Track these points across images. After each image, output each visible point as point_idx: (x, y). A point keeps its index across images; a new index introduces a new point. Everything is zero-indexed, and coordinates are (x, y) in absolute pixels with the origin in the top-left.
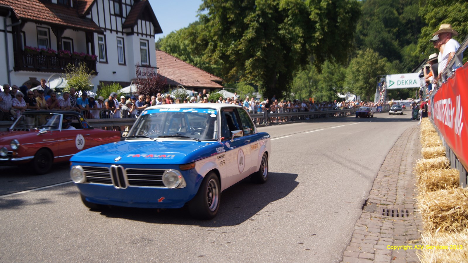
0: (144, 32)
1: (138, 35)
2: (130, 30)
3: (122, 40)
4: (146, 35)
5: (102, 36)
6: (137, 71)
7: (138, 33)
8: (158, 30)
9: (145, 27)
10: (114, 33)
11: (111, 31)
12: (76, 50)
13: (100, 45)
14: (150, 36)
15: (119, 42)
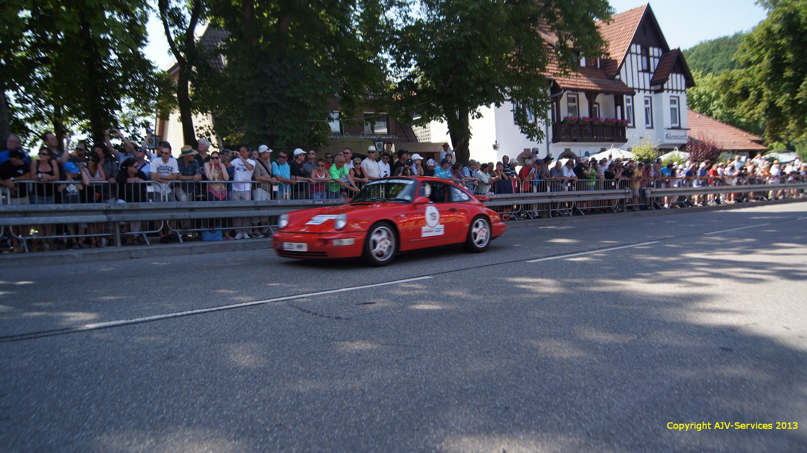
1: (668, 92)
2: (659, 87)
3: (649, 99)
4: (677, 91)
5: (630, 97)
6: (667, 135)
7: (668, 90)
8: (690, 83)
9: (676, 80)
10: (642, 92)
11: (639, 90)
12: (602, 115)
13: (628, 108)
14: (681, 91)
15: (646, 102)
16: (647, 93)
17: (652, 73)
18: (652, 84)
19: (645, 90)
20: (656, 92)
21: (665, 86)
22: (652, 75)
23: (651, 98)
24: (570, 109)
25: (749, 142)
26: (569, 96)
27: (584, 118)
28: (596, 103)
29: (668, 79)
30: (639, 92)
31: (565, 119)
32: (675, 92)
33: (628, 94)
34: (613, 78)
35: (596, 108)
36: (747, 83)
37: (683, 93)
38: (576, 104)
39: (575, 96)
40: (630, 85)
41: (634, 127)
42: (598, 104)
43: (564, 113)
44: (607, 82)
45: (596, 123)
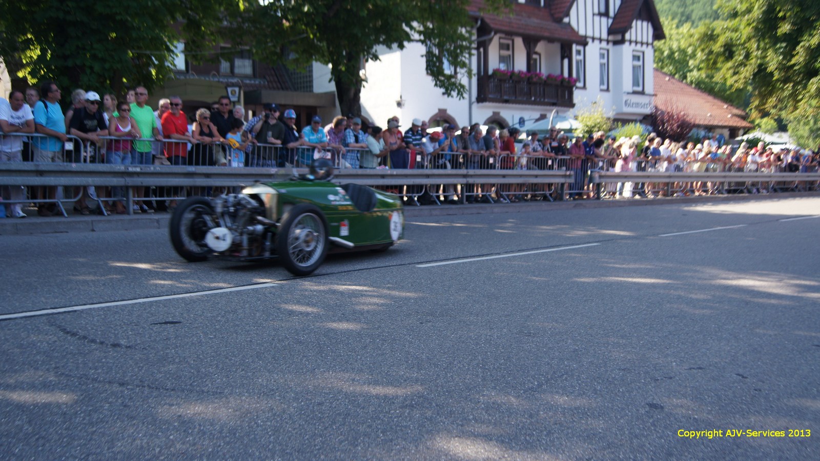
0: (639, 39)
1: (630, 44)
2: (619, 37)
3: (605, 52)
4: (642, 44)
5: (581, 48)
6: (626, 101)
7: (630, 42)
8: (659, 34)
9: (640, 30)
10: (597, 42)
11: (593, 39)
12: (544, 70)
13: (577, 62)
14: (647, 44)
15: (602, 56)
16: (604, 44)
17: (611, 18)
18: (610, 31)
19: (601, 40)
20: (616, 43)
21: (627, 36)
22: (610, 21)
23: (608, 51)
24: (502, 59)
25: (729, 116)
26: (503, 41)
27: (520, 72)
28: (536, 53)
29: (630, 27)
30: (593, 41)
31: (496, 71)
32: (639, 46)
33: (578, 43)
34: (559, 21)
35: (536, 60)
36: (731, 39)
37: (650, 47)
38: (510, 52)
39: (510, 42)
40: (582, 32)
41: (584, 87)
42: (540, 55)
43: (494, 63)
44: (553, 26)
45: (535, 80)
